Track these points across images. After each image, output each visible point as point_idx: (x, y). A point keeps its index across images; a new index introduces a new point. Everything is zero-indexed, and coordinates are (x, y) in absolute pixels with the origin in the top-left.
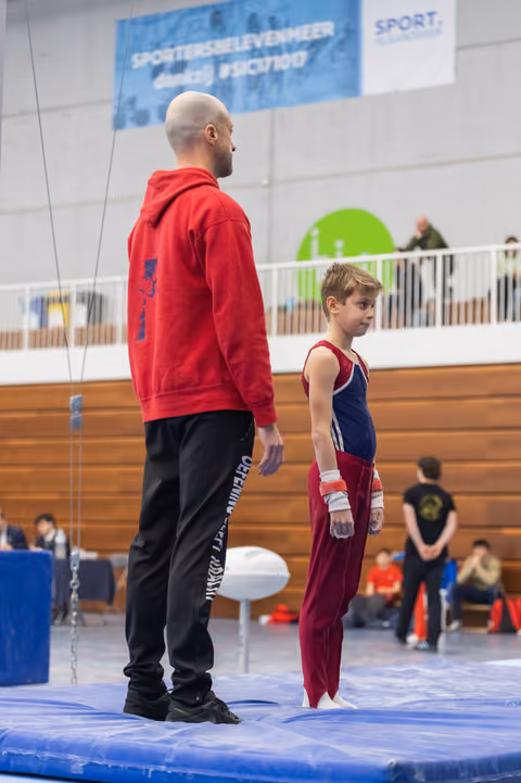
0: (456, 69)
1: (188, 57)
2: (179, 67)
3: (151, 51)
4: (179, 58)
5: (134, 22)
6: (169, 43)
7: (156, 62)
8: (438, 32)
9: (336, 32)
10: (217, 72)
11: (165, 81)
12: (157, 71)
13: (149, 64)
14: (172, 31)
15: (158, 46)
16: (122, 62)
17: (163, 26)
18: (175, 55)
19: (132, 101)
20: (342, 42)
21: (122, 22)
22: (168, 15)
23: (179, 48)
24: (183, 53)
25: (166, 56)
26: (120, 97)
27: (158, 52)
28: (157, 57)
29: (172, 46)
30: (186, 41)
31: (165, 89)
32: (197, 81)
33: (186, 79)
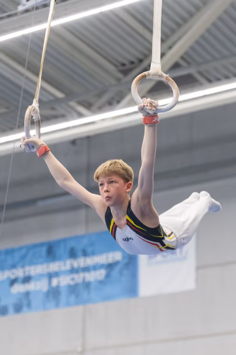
0: (197, 280)
1: (32, 273)
2: (27, 279)
3: (10, 269)
4: (27, 274)
6: (21, 264)
7: (13, 277)
8: (185, 258)
9: (123, 258)
10: (50, 283)
11: (18, 288)
12: (13, 282)
13: (8, 278)
14: (23, 258)
15: (14, 266)
17: (17, 255)
18: (24, 272)
20: (127, 265)
22: (21, 248)
23: (27, 268)
24: (30, 271)
25: (19, 273)
27: (14, 271)
28: (13, 274)
29: (23, 267)
30: (31, 263)
31: (19, 293)
32: (38, 288)
33: (31, 287)
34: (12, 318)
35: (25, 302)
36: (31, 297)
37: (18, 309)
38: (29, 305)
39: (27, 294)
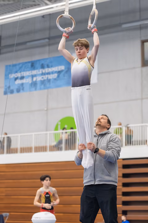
0: (98, 79)
1: (25, 75)
2: (22, 78)
3: (15, 73)
4: (22, 75)
5: (10, 66)
6: (20, 71)
7: (16, 77)
9: (65, 68)
10: (32, 79)
11: (18, 82)
12: (16, 79)
13: (14, 77)
14: (20, 68)
15: (16, 72)
16: (7, 76)
17: (18, 67)
18: (21, 74)
19: (9, 87)
20: (67, 72)
21: (7, 66)
22: (19, 64)
23: (22, 73)
24: (23, 74)
25: (19, 75)
26: (6, 86)
27: (16, 74)
28: (16, 75)
29: (20, 72)
30: (24, 71)
31: (18, 84)
32: (27, 82)
33: (24, 81)
34: (15, 94)
35: (21, 88)
36: (24, 86)
37: (18, 91)
38: (23, 89)
39: (22, 84)
